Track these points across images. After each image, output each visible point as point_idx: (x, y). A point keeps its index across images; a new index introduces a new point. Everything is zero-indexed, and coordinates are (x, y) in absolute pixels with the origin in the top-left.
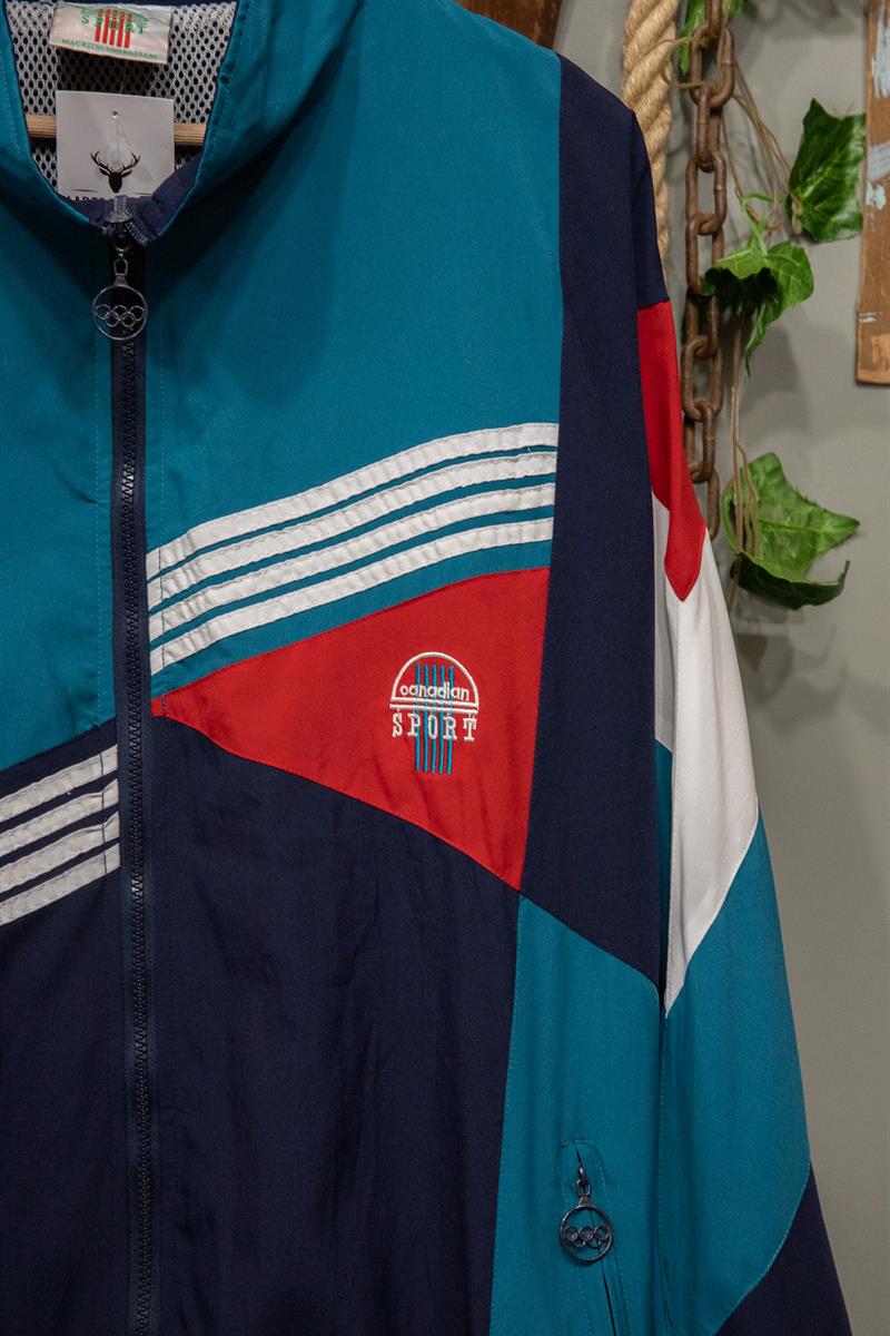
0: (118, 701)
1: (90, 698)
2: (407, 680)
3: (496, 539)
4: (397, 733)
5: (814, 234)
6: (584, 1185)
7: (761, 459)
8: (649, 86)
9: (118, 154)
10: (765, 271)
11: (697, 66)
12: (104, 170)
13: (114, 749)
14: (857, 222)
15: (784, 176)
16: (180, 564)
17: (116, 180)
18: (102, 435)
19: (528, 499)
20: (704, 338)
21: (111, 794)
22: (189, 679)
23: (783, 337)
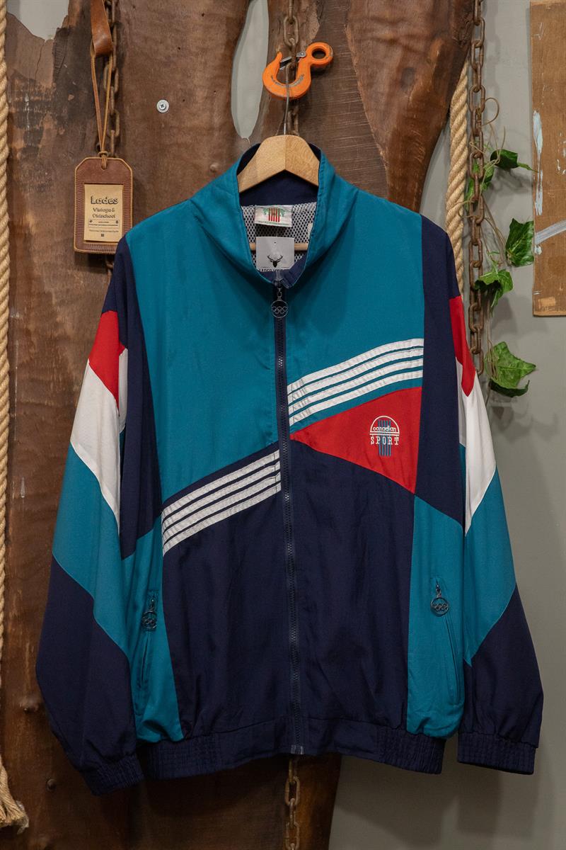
0: (279, 435)
1: (270, 434)
2: (376, 425)
3: (404, 377)
4: (372, 443)
5: (517, 263)
6: (439, 590)
7: (500, 344)
8: (455, 216)
9: (276, 255)
10: (496, 282)
11: (471, 209)
12: (271, 260)
13: (278, 451)
14: (532, 259)
15: (504, 244)
16: (299, 389)
17: (275, 264)
18: (271, 347)
19: (414, 364)
20: (476, 304)
21: (278, 466)
22: (303, 427)
23: (506, 300)
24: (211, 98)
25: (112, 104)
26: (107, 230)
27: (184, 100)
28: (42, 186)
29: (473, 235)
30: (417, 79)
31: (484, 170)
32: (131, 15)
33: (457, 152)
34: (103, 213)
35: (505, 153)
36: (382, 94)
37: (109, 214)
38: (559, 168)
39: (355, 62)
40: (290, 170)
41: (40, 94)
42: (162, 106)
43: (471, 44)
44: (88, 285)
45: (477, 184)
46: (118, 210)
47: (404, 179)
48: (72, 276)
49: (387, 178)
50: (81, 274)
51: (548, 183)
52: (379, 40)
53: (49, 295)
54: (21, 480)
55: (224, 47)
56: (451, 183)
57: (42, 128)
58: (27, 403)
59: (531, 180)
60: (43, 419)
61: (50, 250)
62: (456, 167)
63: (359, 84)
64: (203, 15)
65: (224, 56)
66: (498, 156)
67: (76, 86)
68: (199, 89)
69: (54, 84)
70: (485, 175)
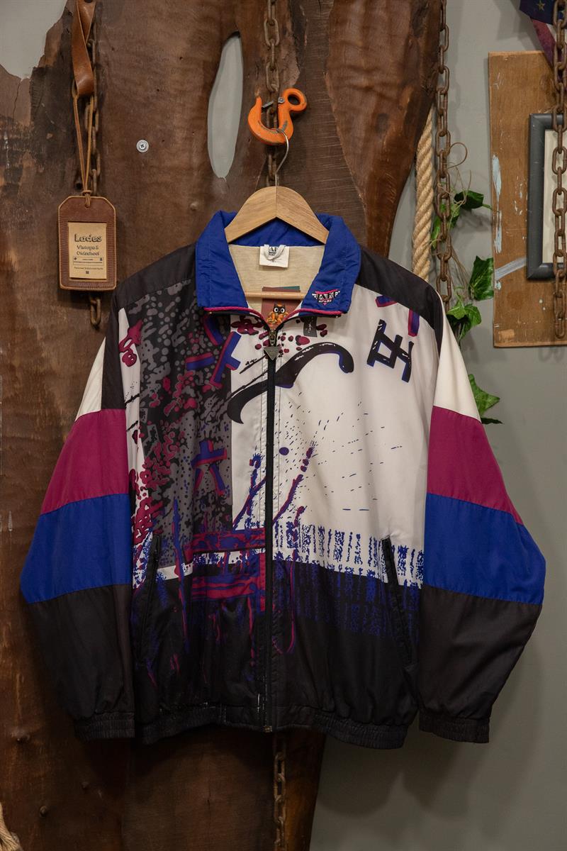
5: (478, 298)
8: (423, 254)
10: (465, 316)
14: (492, 294)
15: (468, 280)
24: (189, 139)
25: (94, 143)
26: (92, 267)
27: (163, 141)
28: (22, 224)
29: (442, 271)
30: (390, 125)
31: (451, 211)
32: (109, 56)
33: (423, 193)
34: (88, 251)
35: (471, 195)
36: (359, 139)
37: (93, 251)
38: (516, 209)
39: (334, 109)
41: (18, 132)
42: (142, 146)
43: (437, 92)
44: (71, 320)
45: (445, 221)
46: (102, 247)
47: (379, 219)
48: (55, 312)
49: (366, 219)
50: (64, 310)
51: (507, 222)
52: (355, 87)
53: (33, 331)
54: (9, 514)
55: (201, 90)
56: (418, 222)
57: (21, 166)
58: (13, 438)
59: (490, 219)
60: (30, 452)
61: (33, 287)
62: (423, 208)
63: (338, 129)
64: (181, 58)
65: (201, 98)
66: (465, 198)
67: (54, 125)
68: (178, 131)
69: (32, 122)
70: (452, 214)
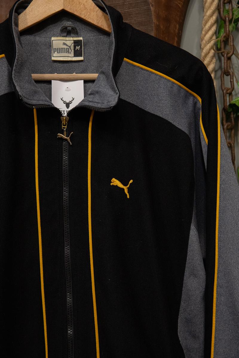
8: (209, 53)
11: (223, 46)
20: (229, 123)
29: (223, 67)
31: (233, 14)
40: (68, 9)
45: (227, 24)
49: (154, 17)
56: (205, 25)
62: (209, 13)
70: (234, 17)
